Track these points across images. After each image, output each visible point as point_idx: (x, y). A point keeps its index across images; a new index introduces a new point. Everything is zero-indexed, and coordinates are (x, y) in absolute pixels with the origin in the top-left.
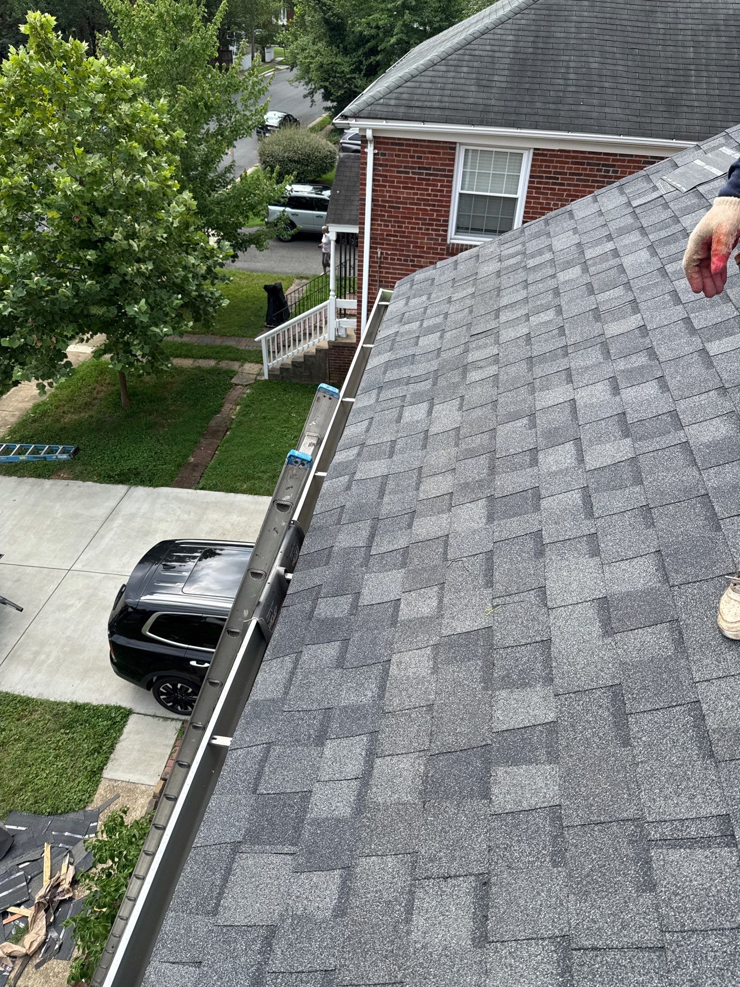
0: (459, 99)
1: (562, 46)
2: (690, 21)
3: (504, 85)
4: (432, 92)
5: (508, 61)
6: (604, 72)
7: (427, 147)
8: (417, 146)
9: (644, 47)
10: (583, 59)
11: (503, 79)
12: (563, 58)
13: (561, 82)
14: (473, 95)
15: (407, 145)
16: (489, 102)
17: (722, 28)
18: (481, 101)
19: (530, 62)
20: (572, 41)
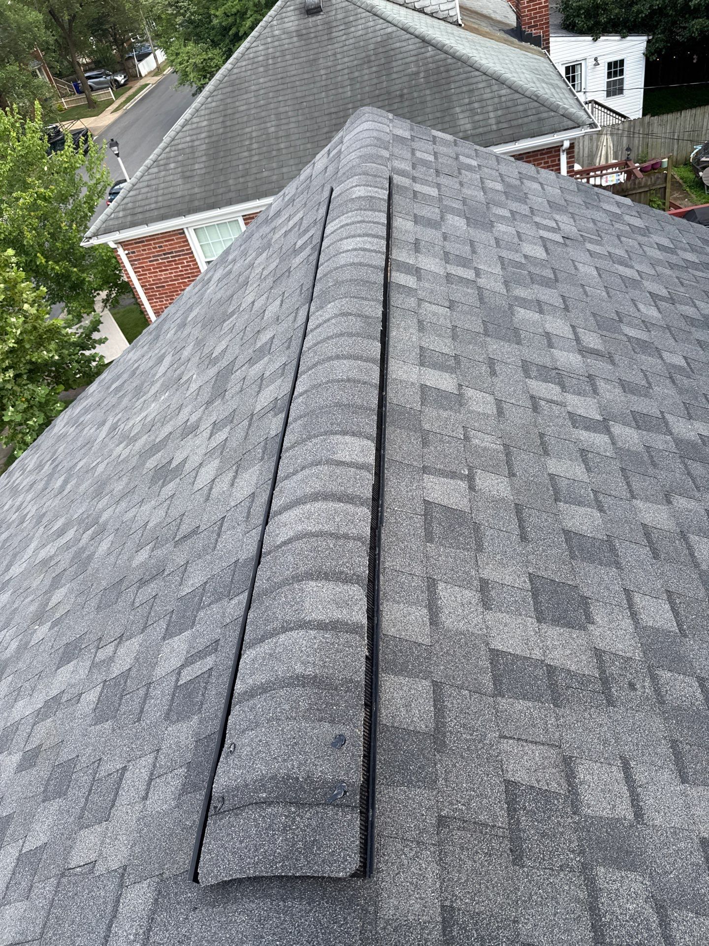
0: (170, 196)
1: (245, 119)
2: (346, 60)
3: (203, 171)
4: (149, 195)
5: (204, 147)
6: (281, 133)
7: (162, 238)
8: (154, 239)
9: (311, 98)
10: (263, 126)
11: (202, 165)
12: (248, 130)
13: (246, 154)
14: (180, 188)
15: (147, 241)
16: (193, 191)
17: (373, 58)
18: (186, 193)
19: (221, 143)
20: (253, 112)
